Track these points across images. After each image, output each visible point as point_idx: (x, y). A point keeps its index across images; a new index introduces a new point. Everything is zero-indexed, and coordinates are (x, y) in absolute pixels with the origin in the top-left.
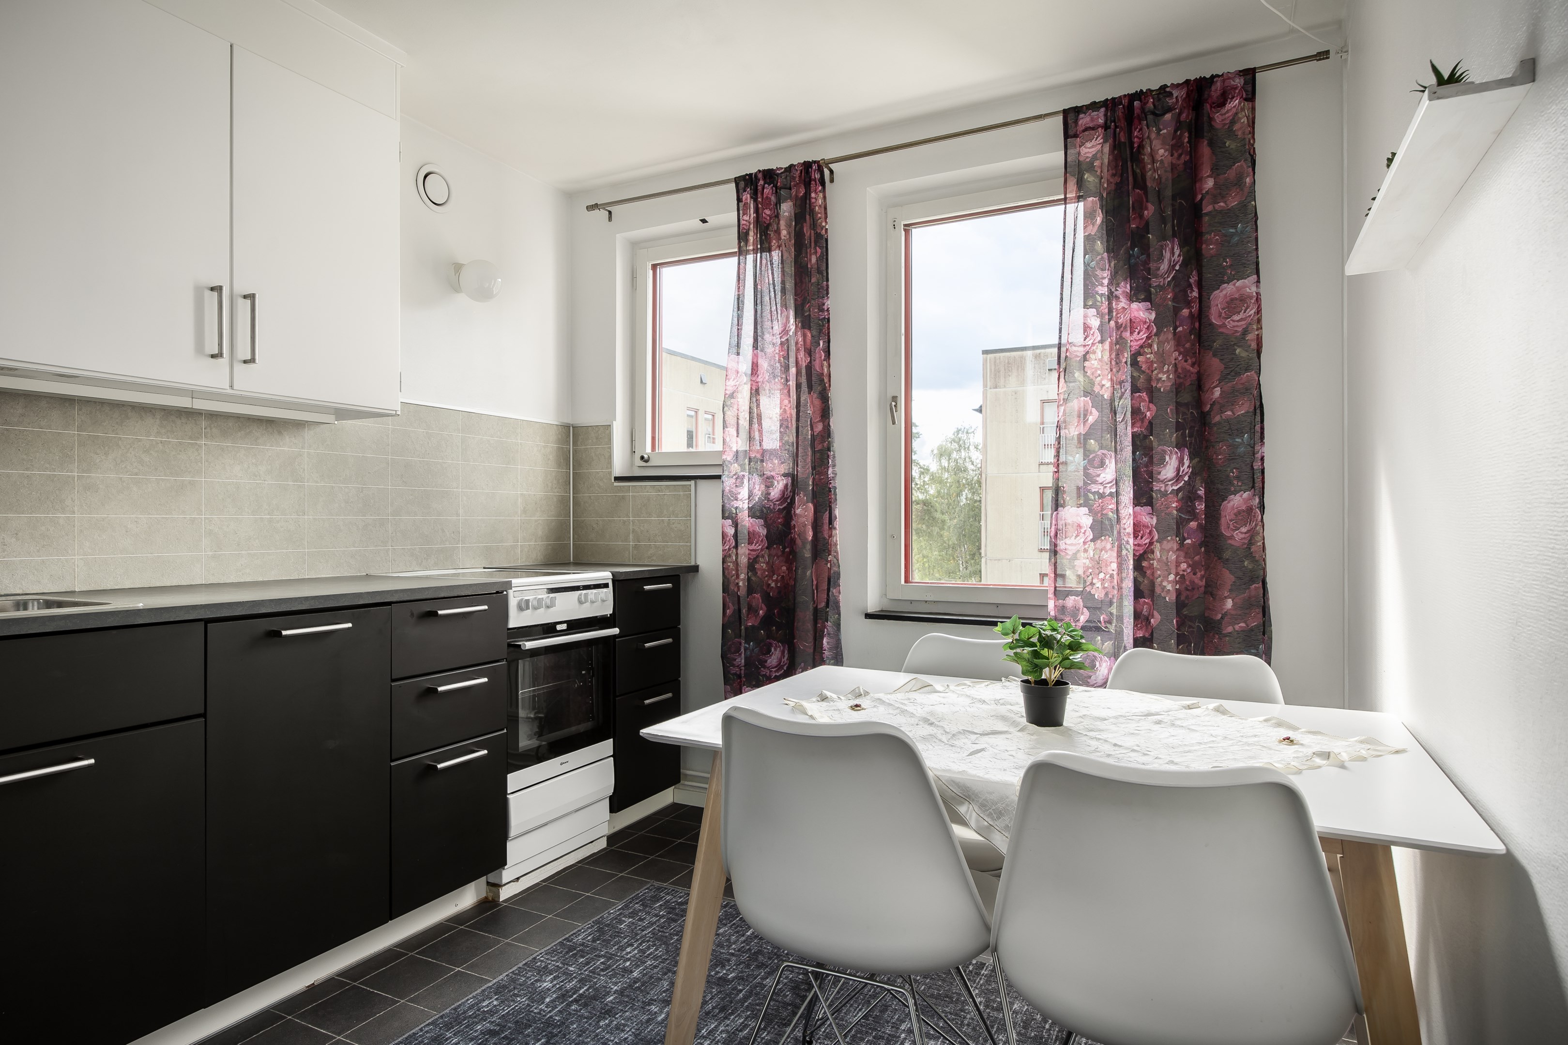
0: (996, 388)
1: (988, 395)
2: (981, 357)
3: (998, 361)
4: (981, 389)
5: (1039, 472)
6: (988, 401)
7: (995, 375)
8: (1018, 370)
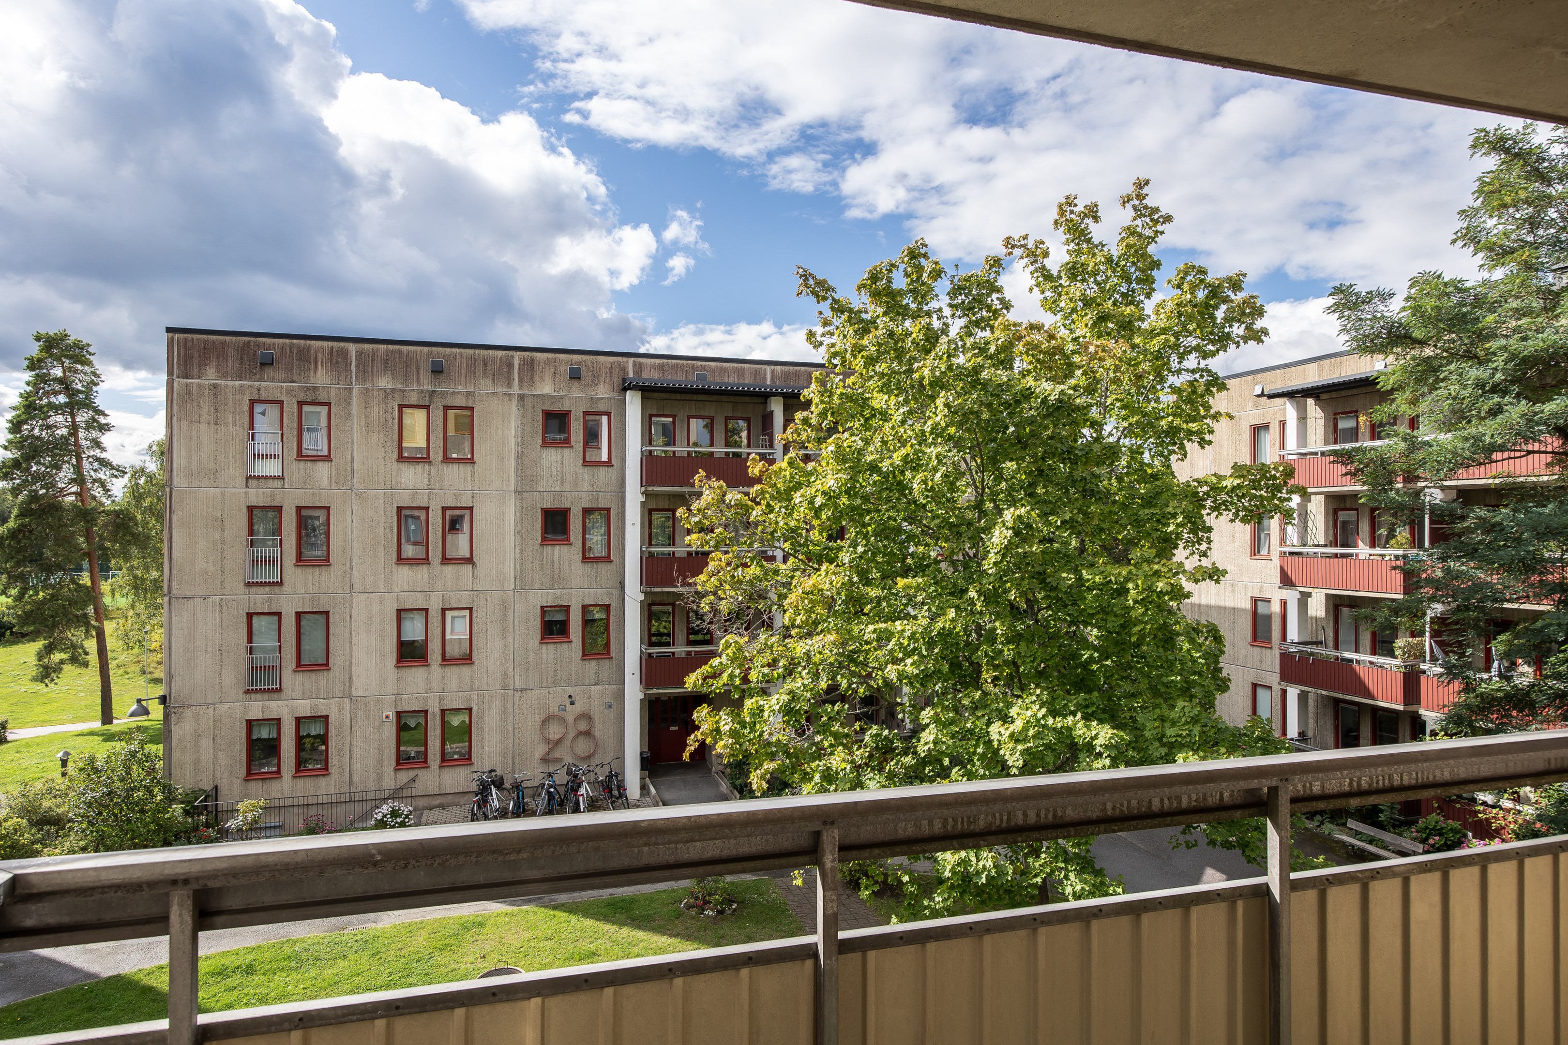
0: (186, 377)
1: (175, 386)
2: (165, 336)
3: (190, 344)
4: (164, 377)
5: (247, 487)
6: (175, 394)
7: (186, 361)
8: (218, 358)
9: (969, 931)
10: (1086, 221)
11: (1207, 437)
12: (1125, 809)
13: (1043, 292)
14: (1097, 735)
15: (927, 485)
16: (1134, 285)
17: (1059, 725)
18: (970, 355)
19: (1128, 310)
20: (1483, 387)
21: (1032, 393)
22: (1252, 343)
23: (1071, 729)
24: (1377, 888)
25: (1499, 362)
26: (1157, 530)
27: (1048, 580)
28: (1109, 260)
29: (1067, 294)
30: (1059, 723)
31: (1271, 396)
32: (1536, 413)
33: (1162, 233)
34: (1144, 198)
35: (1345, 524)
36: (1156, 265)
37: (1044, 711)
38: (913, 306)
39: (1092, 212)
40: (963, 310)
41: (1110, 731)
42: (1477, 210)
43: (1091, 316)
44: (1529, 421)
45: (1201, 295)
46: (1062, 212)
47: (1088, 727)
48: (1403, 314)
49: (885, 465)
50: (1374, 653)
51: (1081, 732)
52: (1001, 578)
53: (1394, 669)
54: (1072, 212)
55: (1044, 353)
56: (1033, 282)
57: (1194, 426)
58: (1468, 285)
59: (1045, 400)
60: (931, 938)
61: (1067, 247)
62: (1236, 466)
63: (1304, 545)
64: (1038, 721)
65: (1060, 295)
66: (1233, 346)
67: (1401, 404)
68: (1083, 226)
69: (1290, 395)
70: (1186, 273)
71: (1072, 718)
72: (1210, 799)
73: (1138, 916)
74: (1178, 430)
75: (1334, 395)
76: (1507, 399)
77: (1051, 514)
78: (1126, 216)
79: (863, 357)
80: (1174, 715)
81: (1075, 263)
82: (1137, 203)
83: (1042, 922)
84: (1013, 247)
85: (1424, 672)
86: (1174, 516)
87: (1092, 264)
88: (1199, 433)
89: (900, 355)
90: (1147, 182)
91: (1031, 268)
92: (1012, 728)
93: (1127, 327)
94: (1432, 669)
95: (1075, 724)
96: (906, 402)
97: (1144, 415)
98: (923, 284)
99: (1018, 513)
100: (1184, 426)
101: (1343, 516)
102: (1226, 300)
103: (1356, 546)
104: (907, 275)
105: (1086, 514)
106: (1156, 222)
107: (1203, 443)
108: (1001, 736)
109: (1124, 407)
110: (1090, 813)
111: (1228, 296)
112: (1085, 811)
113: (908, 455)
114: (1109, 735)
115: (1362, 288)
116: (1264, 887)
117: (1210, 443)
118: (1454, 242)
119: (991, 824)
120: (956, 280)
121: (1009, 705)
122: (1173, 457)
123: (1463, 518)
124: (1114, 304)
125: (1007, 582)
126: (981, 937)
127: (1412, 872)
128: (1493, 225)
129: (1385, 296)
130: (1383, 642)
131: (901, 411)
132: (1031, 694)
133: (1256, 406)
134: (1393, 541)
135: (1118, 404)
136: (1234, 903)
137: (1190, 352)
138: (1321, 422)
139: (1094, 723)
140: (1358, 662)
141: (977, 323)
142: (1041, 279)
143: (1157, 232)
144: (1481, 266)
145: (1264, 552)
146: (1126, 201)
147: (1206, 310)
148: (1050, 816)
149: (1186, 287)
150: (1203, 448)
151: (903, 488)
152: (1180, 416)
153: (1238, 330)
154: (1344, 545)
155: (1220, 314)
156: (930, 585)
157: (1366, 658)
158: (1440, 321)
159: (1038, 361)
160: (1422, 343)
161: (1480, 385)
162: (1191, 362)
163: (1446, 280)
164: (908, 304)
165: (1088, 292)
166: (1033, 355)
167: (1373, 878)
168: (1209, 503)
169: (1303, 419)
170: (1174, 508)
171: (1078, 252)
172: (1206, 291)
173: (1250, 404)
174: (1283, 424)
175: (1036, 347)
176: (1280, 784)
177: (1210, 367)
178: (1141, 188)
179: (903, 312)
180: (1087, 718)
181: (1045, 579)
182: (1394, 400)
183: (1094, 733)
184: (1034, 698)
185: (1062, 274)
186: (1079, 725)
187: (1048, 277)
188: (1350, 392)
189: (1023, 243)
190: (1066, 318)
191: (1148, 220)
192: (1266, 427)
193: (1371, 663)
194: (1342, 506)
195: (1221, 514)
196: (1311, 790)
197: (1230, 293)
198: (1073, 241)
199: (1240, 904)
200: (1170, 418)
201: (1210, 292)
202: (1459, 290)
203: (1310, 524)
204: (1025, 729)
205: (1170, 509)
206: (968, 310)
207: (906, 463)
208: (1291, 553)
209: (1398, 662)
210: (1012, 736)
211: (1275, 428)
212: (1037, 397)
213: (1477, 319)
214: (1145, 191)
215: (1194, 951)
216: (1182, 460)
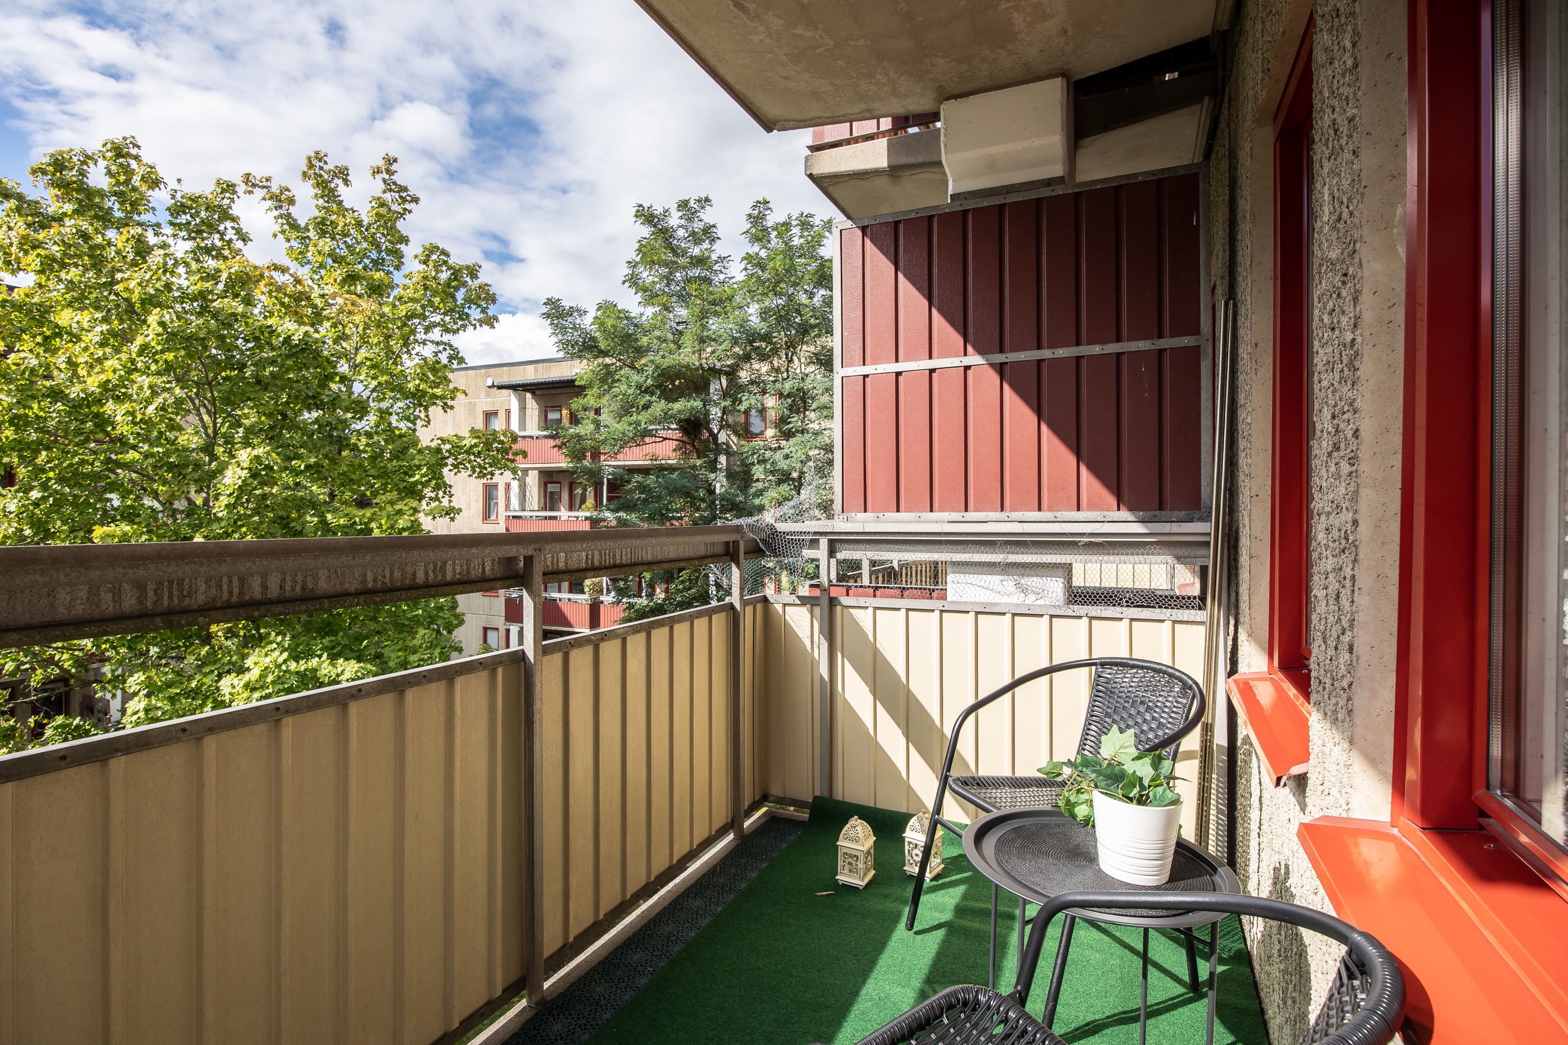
9: (180, 734)
10: (336, 180)
11: (450, 403)
12: (387, 581)
13: (288, 240)
14: (343, 671)
15: (135, 417)
16: (383, 254)
17: (303, 668)
18: (197, 278)
19: (378, 275)
20: (641, 387)
21: (273, 331)
22: (486, 328)
23: (316, 670)
24: (605, 647)
25: (650, 370)
26: (405, 481)
27: (292, 525)
28: (359, 224)
29: (315, 246)
30: (302, 666)
31: (500, 387)
32: (669, 410)
33: (410, 212)
34: (393, 174)
35: (552, 493)
36: (405, 240)
37: (285, 655)
38: (118, 214)
39: (343, 173)
40: (190, 232)
41: (357, 666)
42: (637, 263)
43: (339, 273)
44: (666, 414)
45: (444, 276)
46: (311, 166)
47: (334, 666)
48: (593, 327)
49: (74, 391)
50: (571, 591)
51: (326, 671)
52: (235, 522)
53: (584, 602)
54: (321, 168)
55: (290, 296)
56: (278, 228)
57: (438, 391)
58: (632, 315)
59: (288, 340)
60: (117, 751)
61: (315, 202)
62: (473, 431)
63: (524, 510)
64: (279, 666)
65: (307, 246)
66: (471, 328)
67: (590, 400)
68: (333, 185)
69: (514, 387)
70: (432, 252)
71: (317, 659)
72: (473, 573)
73: (402, 692)
74: (424, 393)
75: (545, 392)
76: (654, 398)
77: (294, 459)
78: (377, 187)
79: (38, 255)
80: (417, 642)
81: (324, 219)
82: (387, 177)
83: (287, 712)
84: (254, 185)
85: (602, 602)
86: (419, 467)
87: (341, 224)
88: (442, 397)
89: (97, 263)
90: (395, 160)
91: (276, 213)
92: (247, 677)
93: (377, 290)
94: (608, 599)
95: (320, 665)
96: (106, 320)
97: (391, 375)
98: (134, 189)
99: (255, 452)
100: (430, 390)
101: (551, 488)
102: (465, 284)
103: (559, 510)
104: (109, 173)
105: (333, 461)
106: (404, 200)
107: (446, 407)
108: (234, 687)
109: (373, 367)
110: (347, 585)
111: (466, 282)
112: (342, 584)
113: (108, 381)
114: (356, 669)
115: (566, 304)
116: (521, 653)
117: (452, 408)
118: (624, 282)
119: (214, 599)
120: (178, 196)
121: (244, 657)
122: (419, 423)
123: (629, 482)
124: (365, 268)
125: (243, 526)
126: (199, 740)
127: (627, 633)
128: (647, 276)
129: (582, 313)
130: (577, 584)
131: (98, 329)
132: (271, 643)
133: (488, 395)
134: (583, 506)
135: (368, 363)
136: (494, 671)
137: (435, 326)
138: (536, 413)
139: (341, 661)
140: (560, 600)
141: (208, 251)
142: (286, 227)
143: (405, 209)
144: (640, 303)
145: (493, 517)
146: (377, 171)
147: (448, 291)
148: (298, 589)
149: (431, 264)
150: (445, 411)
151: (103, 422)
152: (426, 382)
153: (475, 313)
154: (551, 509)
155: (460, 295)
156: (142, 533)
157: (566, 596)
158: (616, 337)
159: (283, 304)
160: (604, 354)
161: (639, 386)
162: (436, 334)
163: (619, 308)
164: (111, 209)
165: (338, 251)
166: (276, 298)
167: (602, 640)
168: (450, 461)
169: (523, 408)
170: (420, 460)
171: (328, 210)
172: (449, 273)
173: (483, 393)
174: (508, 412)
175: (279, 289)
176: (534, 553)
177: (452, 343)
178: (391, 164)
179: (105, 219)
180: (333, 658)
181: (288, 523)
182: (586, 395)
183: (339, 670)
184: (274, 645)
185: (310, 227)
186: (325, 665)
187: (294, 226)
188: (556, 391)
189: (265, 184)
190: (315, 272)
191: (397, 196)
192: (495, 413)
193: (569, 600)
194: (550, 480)
195: (459, 472)
196: (558, 566)
197: (468, 279)
198: (322, 197)
199: (500, 671)
200: (417, 382)
201: (452, 274)
202: (627, 318)
203: (528, 494)
204: (262, 676)
205: (416, 462)
206: (195, 233)
207: (107, 390)
208: (514, 517)
209: (586, 596)
210: (247, 686)
211: (502, 414)
212: (279, 335)
213: (637, 339)
214: (394, 168)
215: (458, 721)
216: (426, 426)
